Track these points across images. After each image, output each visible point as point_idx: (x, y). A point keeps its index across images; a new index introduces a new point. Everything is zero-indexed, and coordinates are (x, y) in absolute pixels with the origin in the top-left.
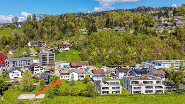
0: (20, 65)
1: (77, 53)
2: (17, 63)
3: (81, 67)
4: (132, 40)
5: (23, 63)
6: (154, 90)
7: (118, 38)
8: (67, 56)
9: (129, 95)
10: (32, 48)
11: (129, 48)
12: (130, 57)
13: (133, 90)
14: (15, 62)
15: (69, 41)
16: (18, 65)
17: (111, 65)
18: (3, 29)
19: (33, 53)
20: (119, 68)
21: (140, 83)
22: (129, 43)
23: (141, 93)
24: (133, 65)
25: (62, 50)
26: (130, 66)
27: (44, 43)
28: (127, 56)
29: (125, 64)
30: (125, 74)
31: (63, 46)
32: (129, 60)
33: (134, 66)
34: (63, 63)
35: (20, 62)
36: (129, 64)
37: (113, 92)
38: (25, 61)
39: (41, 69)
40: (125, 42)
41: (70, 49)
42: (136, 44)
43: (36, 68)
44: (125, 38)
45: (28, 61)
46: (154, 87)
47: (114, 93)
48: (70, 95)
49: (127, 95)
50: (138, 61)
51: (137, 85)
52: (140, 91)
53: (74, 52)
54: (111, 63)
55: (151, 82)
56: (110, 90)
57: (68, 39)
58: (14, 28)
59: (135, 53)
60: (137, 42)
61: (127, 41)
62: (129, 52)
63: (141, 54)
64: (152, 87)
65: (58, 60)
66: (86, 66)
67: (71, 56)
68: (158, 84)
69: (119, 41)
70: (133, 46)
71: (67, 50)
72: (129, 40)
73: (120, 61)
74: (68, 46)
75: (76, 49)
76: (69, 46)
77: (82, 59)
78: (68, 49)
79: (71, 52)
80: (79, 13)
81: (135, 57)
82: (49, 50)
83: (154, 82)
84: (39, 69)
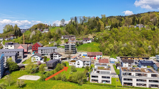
0: (47, 52)
1: (97, 45)
2: (44, 51)
3: (96, 56)
4: (149, 35)
5: (49, 51)
6: (148, 83)
7: (136, 33)
8: (88, 47)
9: (118, 86)
10: (63, 40)
11: (145, 42)
12: (144, 50)
13: (123, 81)
14: (43, 50)
15: (93, 35)
16: (45, 52)
17: (125, 56)
18: (54, 28)
19: (62, 44)
20: (132, 59)
21: (132, 75)
22: (146, 37)
23: (132, 86)
24: (147, 57)
25: (85, 42)
26: (143, 58)
27: (74, 37)
28: (141, 49)
29: (138, 56)
30: (130, 65)
31: (86, 40)
32: (143, 52)
33: (147, 59)
34: (84, 53)
35: (47, 50)
36: (142, 56)
37: (103, 81)
38: (51, 50)
39: (59, 56)
40: (142, 36)
41: (92, 42)
42: (152, 38)
43: (54, 55)
44: (143, 33)
45: (53, 50)
46: (148, 80)
47: (104, 83)
48: (61, 80)
49: (115, 86)
50: (152, 54)
51: (128, 77)
52: (132, 83)
53: (95, 44)
54: (125, 55)
55: (145, 74)
56: (100, 79)
57: (93, 34)
58: (62, 27)
59: (150, 46)
60: (154, 37)
61: (144, 36)
62: (143, 45)
63: (157, 47)
64: (145, 81)
65: (80, 50)
66: (100, 56)
67: (92, 47)
68: (154, 78)
69: (136, 35)
70: (150, 40)
71: (90, 43)
72: (146, 35)
73: (134, 53)
74: (90, 39)
75: (97, 42)
76: (92, 40)
77: (100, 50)
78: (90, 41)
79: (92, 44)
80: (119, 16)
81: (149, 50)
82: (75, 42)
83: (149, 75)
84: (57, 56)
